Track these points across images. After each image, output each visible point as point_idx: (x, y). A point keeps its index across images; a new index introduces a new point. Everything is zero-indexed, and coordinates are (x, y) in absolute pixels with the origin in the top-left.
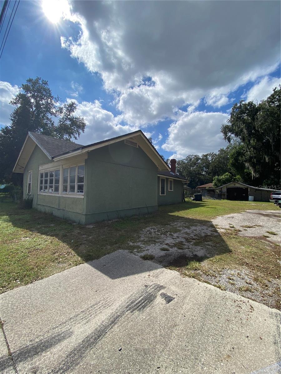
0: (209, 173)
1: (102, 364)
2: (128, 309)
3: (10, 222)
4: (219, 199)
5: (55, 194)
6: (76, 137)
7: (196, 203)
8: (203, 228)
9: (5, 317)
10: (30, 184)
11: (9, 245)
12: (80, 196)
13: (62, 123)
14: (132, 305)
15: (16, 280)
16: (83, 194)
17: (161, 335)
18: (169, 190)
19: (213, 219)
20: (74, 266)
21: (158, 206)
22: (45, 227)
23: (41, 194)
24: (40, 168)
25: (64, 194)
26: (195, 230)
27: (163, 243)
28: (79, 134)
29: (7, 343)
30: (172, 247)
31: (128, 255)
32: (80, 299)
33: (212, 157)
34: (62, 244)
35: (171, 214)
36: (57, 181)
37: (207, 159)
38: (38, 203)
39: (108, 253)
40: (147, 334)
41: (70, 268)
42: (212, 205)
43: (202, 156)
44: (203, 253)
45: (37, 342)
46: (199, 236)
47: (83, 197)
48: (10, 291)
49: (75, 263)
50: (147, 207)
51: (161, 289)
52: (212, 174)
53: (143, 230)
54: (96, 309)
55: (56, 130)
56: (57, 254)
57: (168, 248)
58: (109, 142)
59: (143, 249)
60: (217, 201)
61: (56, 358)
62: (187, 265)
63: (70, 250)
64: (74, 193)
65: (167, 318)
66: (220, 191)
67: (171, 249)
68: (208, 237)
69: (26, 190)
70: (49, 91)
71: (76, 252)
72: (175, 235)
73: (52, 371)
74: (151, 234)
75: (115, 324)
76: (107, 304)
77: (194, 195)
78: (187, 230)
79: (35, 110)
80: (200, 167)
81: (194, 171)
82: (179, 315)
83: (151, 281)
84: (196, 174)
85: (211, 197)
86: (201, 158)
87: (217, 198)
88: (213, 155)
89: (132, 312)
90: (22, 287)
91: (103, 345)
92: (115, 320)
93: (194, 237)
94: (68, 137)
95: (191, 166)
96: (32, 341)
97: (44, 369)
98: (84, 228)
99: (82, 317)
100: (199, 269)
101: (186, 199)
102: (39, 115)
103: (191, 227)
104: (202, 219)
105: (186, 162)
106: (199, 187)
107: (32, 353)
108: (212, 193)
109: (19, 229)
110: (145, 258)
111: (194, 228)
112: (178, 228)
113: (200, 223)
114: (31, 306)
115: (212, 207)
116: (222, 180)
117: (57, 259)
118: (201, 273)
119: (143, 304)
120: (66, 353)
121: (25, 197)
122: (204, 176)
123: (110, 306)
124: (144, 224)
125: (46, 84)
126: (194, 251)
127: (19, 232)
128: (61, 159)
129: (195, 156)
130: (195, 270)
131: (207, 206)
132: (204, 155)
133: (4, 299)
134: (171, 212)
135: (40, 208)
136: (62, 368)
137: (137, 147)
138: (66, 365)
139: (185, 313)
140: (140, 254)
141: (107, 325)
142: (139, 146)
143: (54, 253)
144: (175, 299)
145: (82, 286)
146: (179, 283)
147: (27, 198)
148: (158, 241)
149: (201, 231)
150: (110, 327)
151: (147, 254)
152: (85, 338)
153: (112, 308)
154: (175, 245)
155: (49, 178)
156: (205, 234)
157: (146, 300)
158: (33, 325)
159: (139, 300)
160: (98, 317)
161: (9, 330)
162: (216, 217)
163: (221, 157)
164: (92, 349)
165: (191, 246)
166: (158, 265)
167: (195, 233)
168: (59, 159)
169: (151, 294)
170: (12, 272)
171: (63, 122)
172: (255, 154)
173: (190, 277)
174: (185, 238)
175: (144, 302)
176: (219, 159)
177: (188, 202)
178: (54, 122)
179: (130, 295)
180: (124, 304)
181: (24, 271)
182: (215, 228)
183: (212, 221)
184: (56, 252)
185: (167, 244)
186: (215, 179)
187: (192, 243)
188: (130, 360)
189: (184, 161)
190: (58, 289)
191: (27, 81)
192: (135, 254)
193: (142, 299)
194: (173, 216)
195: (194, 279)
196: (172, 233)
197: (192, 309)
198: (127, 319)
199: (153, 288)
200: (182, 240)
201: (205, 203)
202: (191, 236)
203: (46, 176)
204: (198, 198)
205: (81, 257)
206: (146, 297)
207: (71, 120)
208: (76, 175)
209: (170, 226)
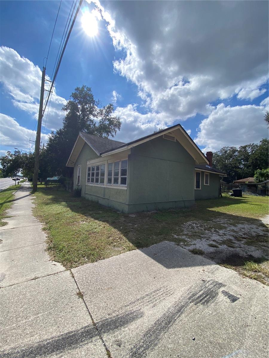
0: (248, 167)
1: (179, 349)
2: (191, 301)
3: (68, 207)
4: (262, 195)
5: (101, 185)
6: (113, 135)
7: (235, 199)
8: (252, 227)
9: (83, 289)
10: (79, 176)
11: (72, 226)
12: (124, 187)
13: (101, 123)
14: (194, 298)
15: (84, 257)
16: (126, 186)
17: (233, 333)
18: (205, 184)
19: (262, 217)
20: (127, 251)
21: (195, 200)
22: (96, 213)
23: (89, 184)
24: (88, 163)
25: (109, 186)
26: (242, 228)
27: (210, 239)
28: (115, 132)
29: (90, 313)
30: (220, 244)
31: (176, 247)
32: (142, 283)
33: (252, 148)
34: (113, 230)
35: (210, 209)
36: (103, 174)
37: (245, 150)
38: (86, 193)
39: (156, 243)
40: (218, 329)
41: (125, 252)
42: (256, 202)
43: (240, 148)
44: (260, 254)
45: (114, 317)
46: (250, 235)
47: (126, 189)
48: (81, 266)
49: (128, 248)
50: (184, 201)
51: (221, 286)
52: (251, 168)
53: (184, 224)
54: (159, 294)
55: (97, 130)
56: (111, 238)
57: (217, 245)
58: (150, 138)
59: (190, 243)
60: (261, 197)
61: (135, 335)
62: (244, 265)
63: (121, 236)
64: (117, 185)
65: (236, 317)
66: (263, 187)
67: (220, 246)
68: (260, 237)
69: (76, 182)
70: (92, 96)
71: (128, 238)
72: (221, 232)
73: (134, 347)
74: (194, 229)
75: (182, 313)
76: (168, 292)
77: (233, 190)
78: (233, 228)
79: (81, 114)
80: (237, 160)
81: (230, 164)
82: (248, 316)
83: (208, 276)
84: (233, 167)
85: (252, 193)
86: (239, 150)
87: (260, 195)
88: (253, 146)
89: (196, 304)
90: (90, 264)
91: (176, 331)
92: (181, 310)
93: (244, 236)
94: (106, 136)
95: (226, 159)
96: (109, 315)
97: (127, 344)
98: (127, 216)
99: (148, 301)
100: (259, 272)
101: (223, 195)
102: (84, 118)
103: (237, 224)
104: (249, 217)
105: (221, 154)
106: (236, 181)
107: (113, 326)
108: (253, 189)
109: (77, 214)
110: (195, 252)
111: (240, 226)
112: (222, 225)
113: (247, 221)
114: (101, 282)
115: (256, 203)
116: (265, 174)
117: (112, 243)
118: (263, 276)
119: (206, 299)
120: (143, 332)
121: (75, 187)
122: (242, 170)
123: (171, 295)
124: (183, 218)
125: (90, 90)
126: (248, 250)
127: (77, 216)
128: (107, 155)
129: (232, 148)
130: (254, 272)
131: (250, 203)
132: (242, 147)
133: (79, 272)
134: (209, 208)
135: (87, 197)
136: (142, 346)
137: (175, 141)
138: (146, 344)
139: (255, 315)
140: (187, 248)
141: (174, 312)
142: (176, 140)
143: (109, 237)
144: (240, 299)
145: (139, 270)
146: (240, 284)
147: (77, 188)
148: (204, 237)
149: (250, 230)
150: (178, 315)
151: (196, 249)
152: (156, 320)
153: (174, 297)
154: (224, 243)
155: (95, 172)
156: (256, 234)
157: (207, 295)
158: (108, 300)
159: (200, 293)
160: (163, 303)
161: (89, 302)
162: (265, 216)
163: (263, 149)
164: (165, 332)
165: (243, 245)
166: (210, 261)
167: (243, 231)
168: (106, 155)
169: (211, 290)
170: (80, 250)
171: (103, 123)
173: (251, 278)
174: (233, 236)
175: (205, 297)
176: (261, 151)
177: (225, 198)
178: (95, 123)
179: (189, 287)
180: (185, 295)
181: (89, 251)
182: (267, 228)
183: (261, 219)
184: (110, 236)
185: (214, 241)
186: (256, 173)
187: (243, 242)
188: (207, 351)
189: (218, 153)
190: (119, 270)
191: (75, 90)
192: (182, 247)
193: (203, 294)
194: (213, 211)
195: (256, 281)
196: (217, 230)
197: (262, 312)
198: (194, 311)
199: (211, 284)
200: (230, 238)
201: (246, 199)
202: (239, 235)
203: (93, 169)
204: (238, 193)
205: (132, 243)
206: (206, 292)
207: (109, 120)
208: (120, 169)
209: (213, 222)
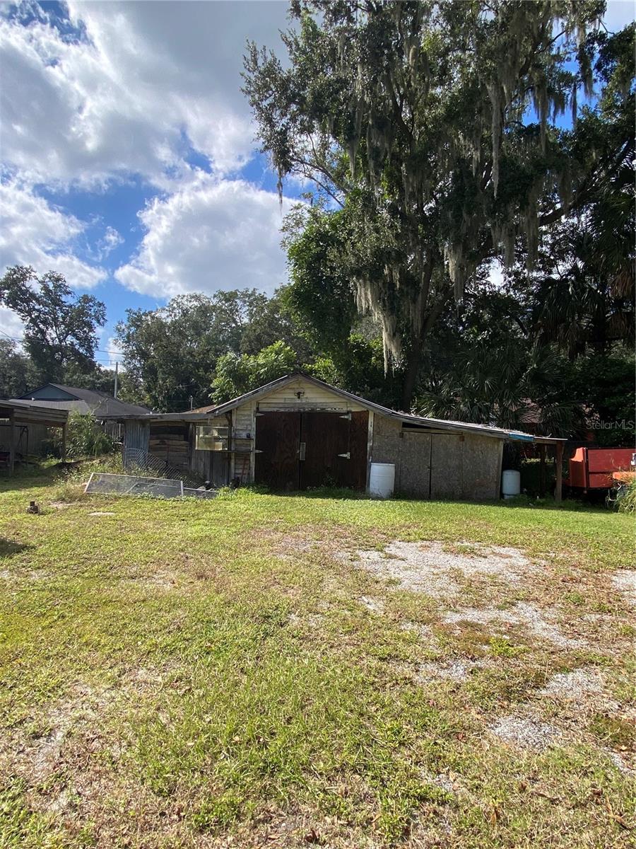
84: (197, 366)
108: (176, 446)
172: (397, 236)
